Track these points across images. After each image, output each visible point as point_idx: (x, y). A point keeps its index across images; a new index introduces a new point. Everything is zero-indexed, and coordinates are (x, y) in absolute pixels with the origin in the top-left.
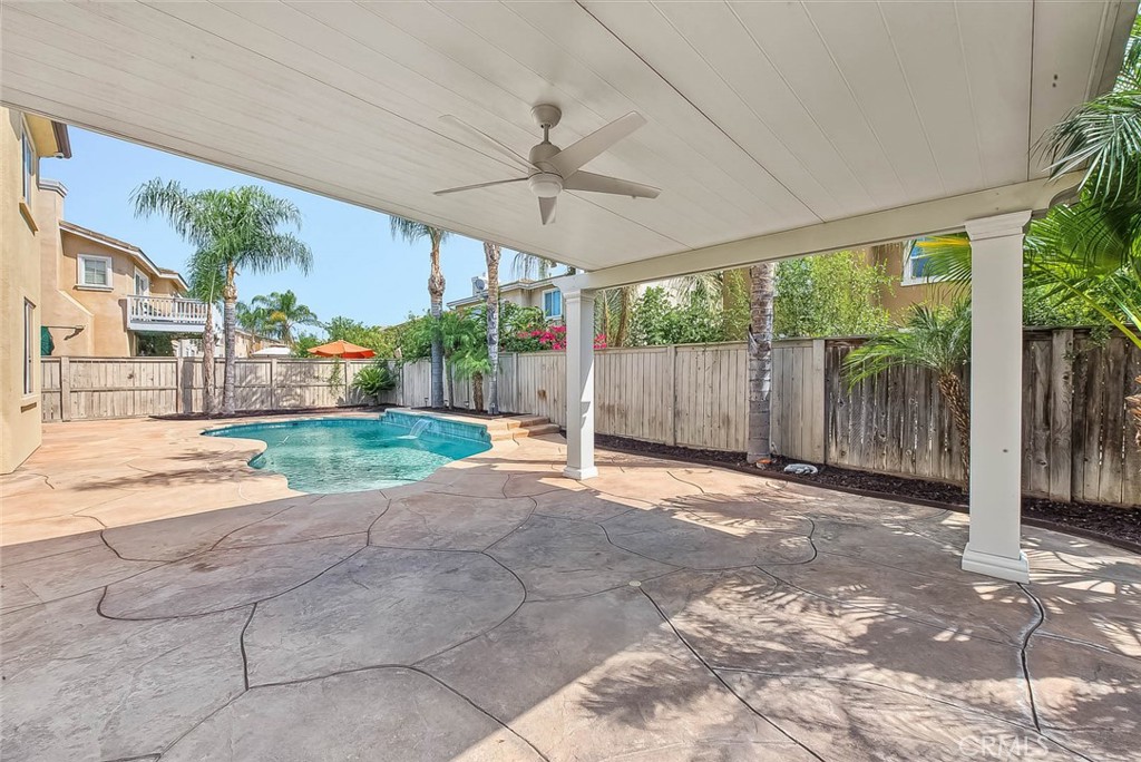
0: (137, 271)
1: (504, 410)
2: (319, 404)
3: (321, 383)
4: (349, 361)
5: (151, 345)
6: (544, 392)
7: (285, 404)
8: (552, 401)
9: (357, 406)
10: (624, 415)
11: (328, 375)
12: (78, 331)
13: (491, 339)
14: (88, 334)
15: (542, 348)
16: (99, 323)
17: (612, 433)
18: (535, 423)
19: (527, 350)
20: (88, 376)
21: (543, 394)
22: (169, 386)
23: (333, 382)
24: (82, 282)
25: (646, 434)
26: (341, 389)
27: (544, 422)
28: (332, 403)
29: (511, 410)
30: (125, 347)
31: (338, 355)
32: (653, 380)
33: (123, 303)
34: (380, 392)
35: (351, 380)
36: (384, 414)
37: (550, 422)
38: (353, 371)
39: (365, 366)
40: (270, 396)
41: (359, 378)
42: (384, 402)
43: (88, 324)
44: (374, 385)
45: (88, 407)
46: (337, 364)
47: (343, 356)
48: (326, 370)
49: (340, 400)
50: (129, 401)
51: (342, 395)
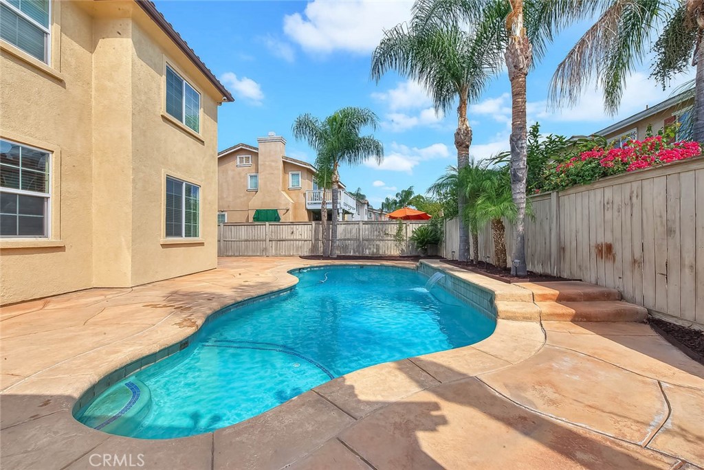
1: (538, 269)
2: (388, 253)
3: (389, 238)
4: (408, 222)
6: (609, 248)
7: (367, 252)
9: (411, 257)
11: (394, 232)
12: (288, 210)
13: (515, 175)
14: (290, 212)
15: (605, 175)
16: (296, 207)
18: (590, 298)
19: (574, 183)
20: (276, 232)
21: (606, 251)
22: (308, 238)
23: (398, 238)
24: (291, 186)
26: (403, 243)
27: (607, 296)
28: (397, 253)
29: (548, 271)
30: (305, 216)
31: (401, 218)
33: (305, 195)
34: (429, 245)
35: (410, 234)
36: (418, 264)
38: (411, 229)
39: (420, 225)
40: (358, 246)
41: (415, 235)
42: (434, 254)
43: (290, 207)
44: (423, 240)
45: (276, 250)
46: (401, 224)
47: (407, 218)
48: (393, 229)
49: (402, 250)
50: (292, 247)
51: (404, 248)
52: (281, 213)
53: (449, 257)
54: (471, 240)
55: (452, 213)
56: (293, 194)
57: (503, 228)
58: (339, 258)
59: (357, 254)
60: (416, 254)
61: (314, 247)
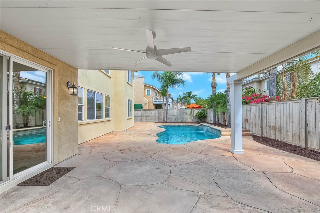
0: (155, 91)
2: (187, 121)
3: (187, 115)
5: (158, 106)
6: (247, 120)
7: (179, 121)
8: (250, 124)
10: (280, 131)
11: (189, 113)
13: (227, 101)
14: (147, 105)
16: (149, 103)
17: (274, 138)
20: (145, 113)
22: (157, 115)
23: (191, 115)
24: (147, 95)
25: (291, 141)
26: (192, 117)
27: (246, 131)
28: (190, 121)
30: (152, 107)
32: (294, 115)
33: (152, 98)
34: (202, 117)
35: (195, 114)
36: (199, 124)
37: (249, 131)
38: (196, 112)
39: (199, 110)
40: (176, 118)
41: (197, 114)
42: (204, 121)
43: (147, 103)
44: (200, 116)
45: (145, 119)
46: (192, 110)
47: (193, 108)
48: (189, 111)
49: (192, 120)
50: (151, 119)
51: (193, 119)
52: (143, 105)
53: (210, 122)
54: (217, 117)
55: (211, 107)
56: (148, 98)
57: (225, 114)
58: (169, 122)
59: (175, 121)
60: (197, 121)
61: (160, 119)
